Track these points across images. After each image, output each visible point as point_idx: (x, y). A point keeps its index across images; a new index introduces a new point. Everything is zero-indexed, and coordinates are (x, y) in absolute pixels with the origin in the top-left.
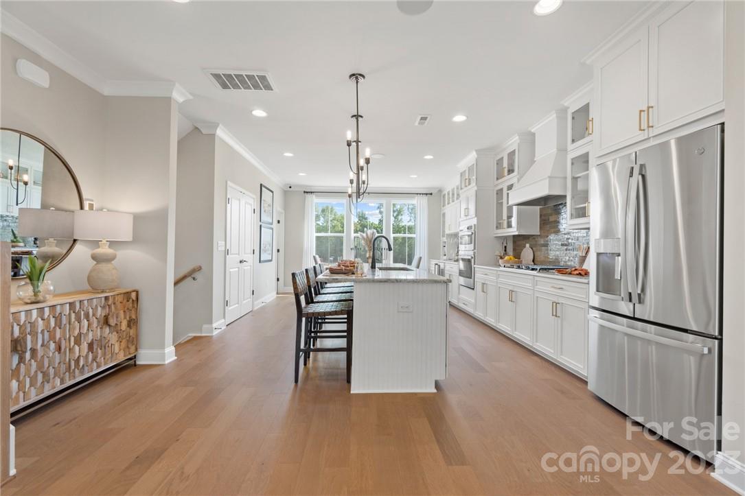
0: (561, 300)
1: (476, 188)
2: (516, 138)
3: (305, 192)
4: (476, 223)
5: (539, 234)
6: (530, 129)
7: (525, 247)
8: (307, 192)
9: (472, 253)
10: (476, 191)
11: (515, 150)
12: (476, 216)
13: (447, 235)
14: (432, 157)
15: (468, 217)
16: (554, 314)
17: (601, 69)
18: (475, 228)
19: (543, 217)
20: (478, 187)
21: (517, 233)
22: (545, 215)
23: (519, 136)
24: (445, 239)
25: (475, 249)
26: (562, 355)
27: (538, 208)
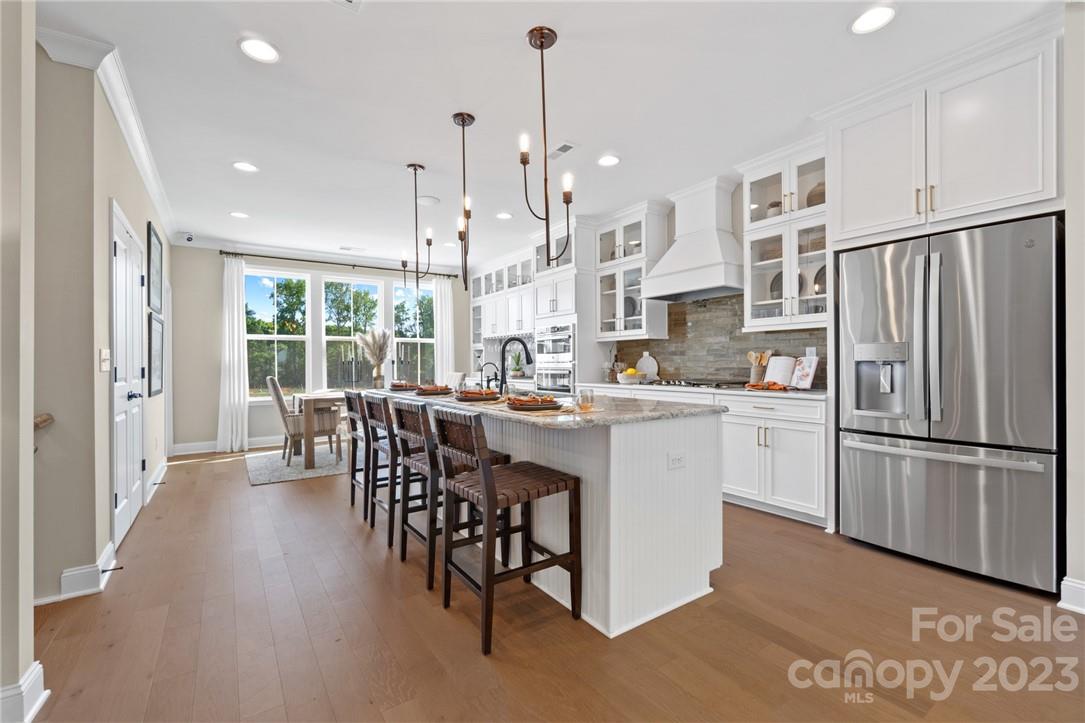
0: (770, 424)
1: (575, 271)
2: (644, 206)
3: (221, 252)
4: (576, 322)
5: (667, 338)
6: (668, 196)
7: (641, 356)
8: (228, 253)
9: (570, 366)
10: (576, 276)
11: (640, 222)
12: (576, 311)
13: (485, 339)
14: (508, 216)
15: (556, 313)
16: (762, 442)
17: (842, 131)
18: (574, 330)
19: (673, 317)
20: (578, 269)
21: (646, 337)
22: (676, 314)
23: (648, 203)
24: (480, 346)
25: (574, 359)
26: (773, 495)
27: (666, 303)
